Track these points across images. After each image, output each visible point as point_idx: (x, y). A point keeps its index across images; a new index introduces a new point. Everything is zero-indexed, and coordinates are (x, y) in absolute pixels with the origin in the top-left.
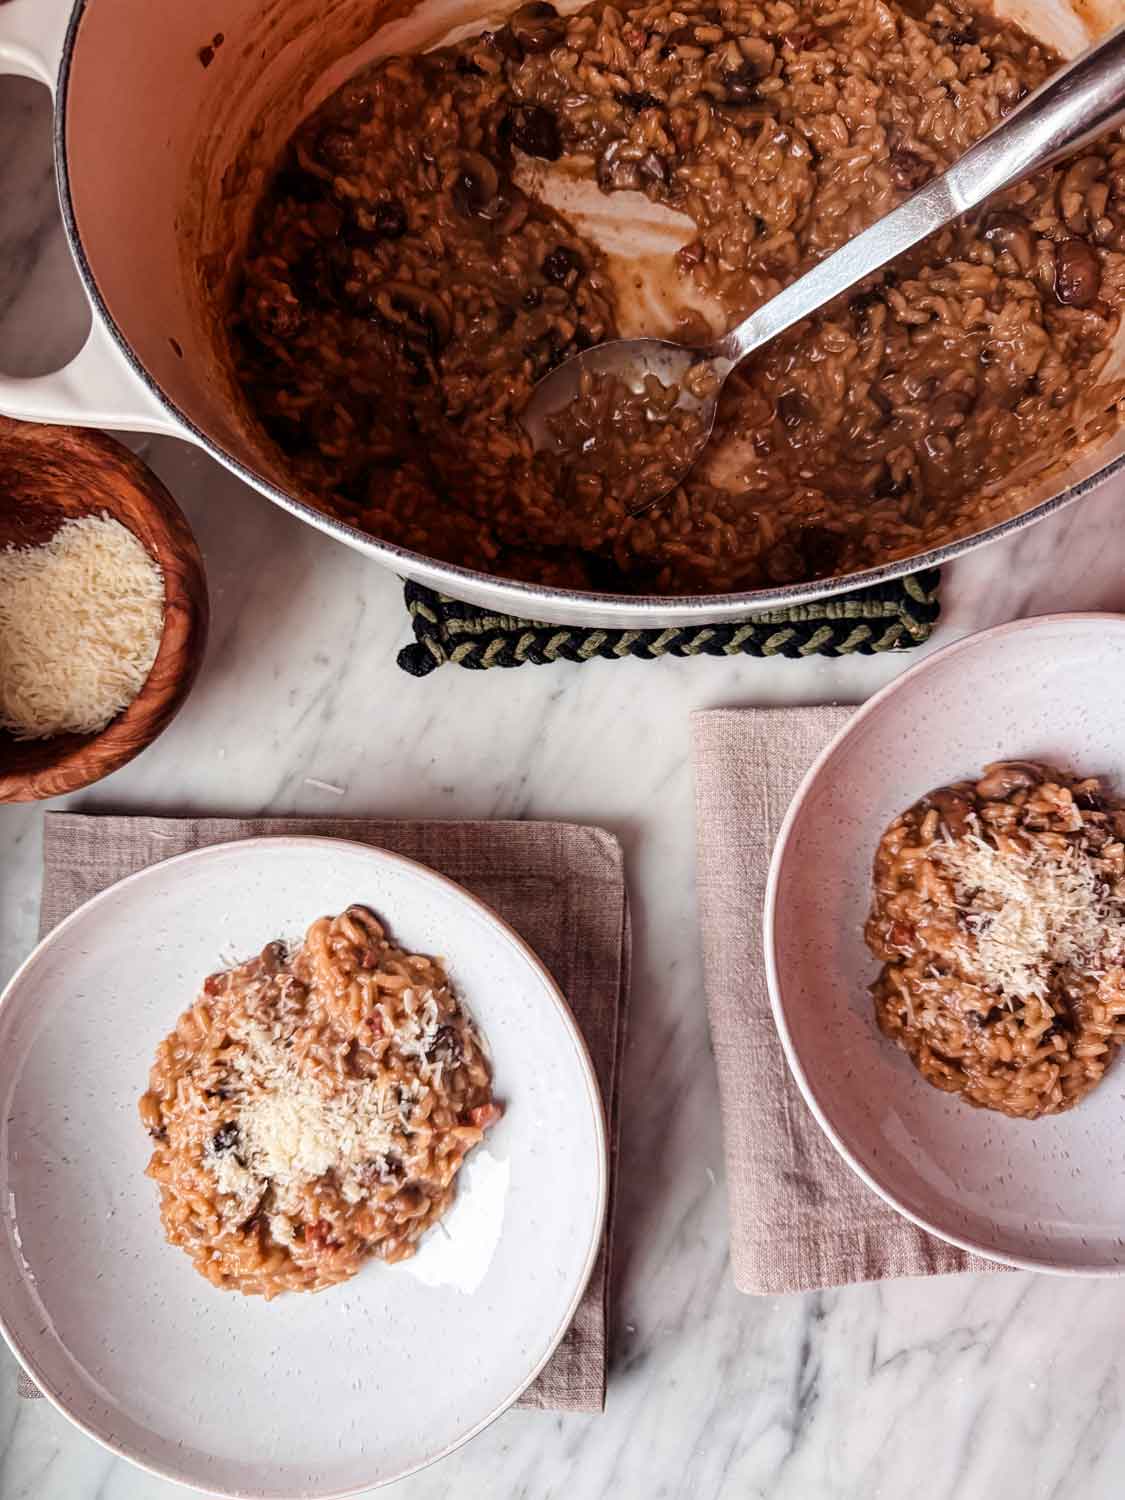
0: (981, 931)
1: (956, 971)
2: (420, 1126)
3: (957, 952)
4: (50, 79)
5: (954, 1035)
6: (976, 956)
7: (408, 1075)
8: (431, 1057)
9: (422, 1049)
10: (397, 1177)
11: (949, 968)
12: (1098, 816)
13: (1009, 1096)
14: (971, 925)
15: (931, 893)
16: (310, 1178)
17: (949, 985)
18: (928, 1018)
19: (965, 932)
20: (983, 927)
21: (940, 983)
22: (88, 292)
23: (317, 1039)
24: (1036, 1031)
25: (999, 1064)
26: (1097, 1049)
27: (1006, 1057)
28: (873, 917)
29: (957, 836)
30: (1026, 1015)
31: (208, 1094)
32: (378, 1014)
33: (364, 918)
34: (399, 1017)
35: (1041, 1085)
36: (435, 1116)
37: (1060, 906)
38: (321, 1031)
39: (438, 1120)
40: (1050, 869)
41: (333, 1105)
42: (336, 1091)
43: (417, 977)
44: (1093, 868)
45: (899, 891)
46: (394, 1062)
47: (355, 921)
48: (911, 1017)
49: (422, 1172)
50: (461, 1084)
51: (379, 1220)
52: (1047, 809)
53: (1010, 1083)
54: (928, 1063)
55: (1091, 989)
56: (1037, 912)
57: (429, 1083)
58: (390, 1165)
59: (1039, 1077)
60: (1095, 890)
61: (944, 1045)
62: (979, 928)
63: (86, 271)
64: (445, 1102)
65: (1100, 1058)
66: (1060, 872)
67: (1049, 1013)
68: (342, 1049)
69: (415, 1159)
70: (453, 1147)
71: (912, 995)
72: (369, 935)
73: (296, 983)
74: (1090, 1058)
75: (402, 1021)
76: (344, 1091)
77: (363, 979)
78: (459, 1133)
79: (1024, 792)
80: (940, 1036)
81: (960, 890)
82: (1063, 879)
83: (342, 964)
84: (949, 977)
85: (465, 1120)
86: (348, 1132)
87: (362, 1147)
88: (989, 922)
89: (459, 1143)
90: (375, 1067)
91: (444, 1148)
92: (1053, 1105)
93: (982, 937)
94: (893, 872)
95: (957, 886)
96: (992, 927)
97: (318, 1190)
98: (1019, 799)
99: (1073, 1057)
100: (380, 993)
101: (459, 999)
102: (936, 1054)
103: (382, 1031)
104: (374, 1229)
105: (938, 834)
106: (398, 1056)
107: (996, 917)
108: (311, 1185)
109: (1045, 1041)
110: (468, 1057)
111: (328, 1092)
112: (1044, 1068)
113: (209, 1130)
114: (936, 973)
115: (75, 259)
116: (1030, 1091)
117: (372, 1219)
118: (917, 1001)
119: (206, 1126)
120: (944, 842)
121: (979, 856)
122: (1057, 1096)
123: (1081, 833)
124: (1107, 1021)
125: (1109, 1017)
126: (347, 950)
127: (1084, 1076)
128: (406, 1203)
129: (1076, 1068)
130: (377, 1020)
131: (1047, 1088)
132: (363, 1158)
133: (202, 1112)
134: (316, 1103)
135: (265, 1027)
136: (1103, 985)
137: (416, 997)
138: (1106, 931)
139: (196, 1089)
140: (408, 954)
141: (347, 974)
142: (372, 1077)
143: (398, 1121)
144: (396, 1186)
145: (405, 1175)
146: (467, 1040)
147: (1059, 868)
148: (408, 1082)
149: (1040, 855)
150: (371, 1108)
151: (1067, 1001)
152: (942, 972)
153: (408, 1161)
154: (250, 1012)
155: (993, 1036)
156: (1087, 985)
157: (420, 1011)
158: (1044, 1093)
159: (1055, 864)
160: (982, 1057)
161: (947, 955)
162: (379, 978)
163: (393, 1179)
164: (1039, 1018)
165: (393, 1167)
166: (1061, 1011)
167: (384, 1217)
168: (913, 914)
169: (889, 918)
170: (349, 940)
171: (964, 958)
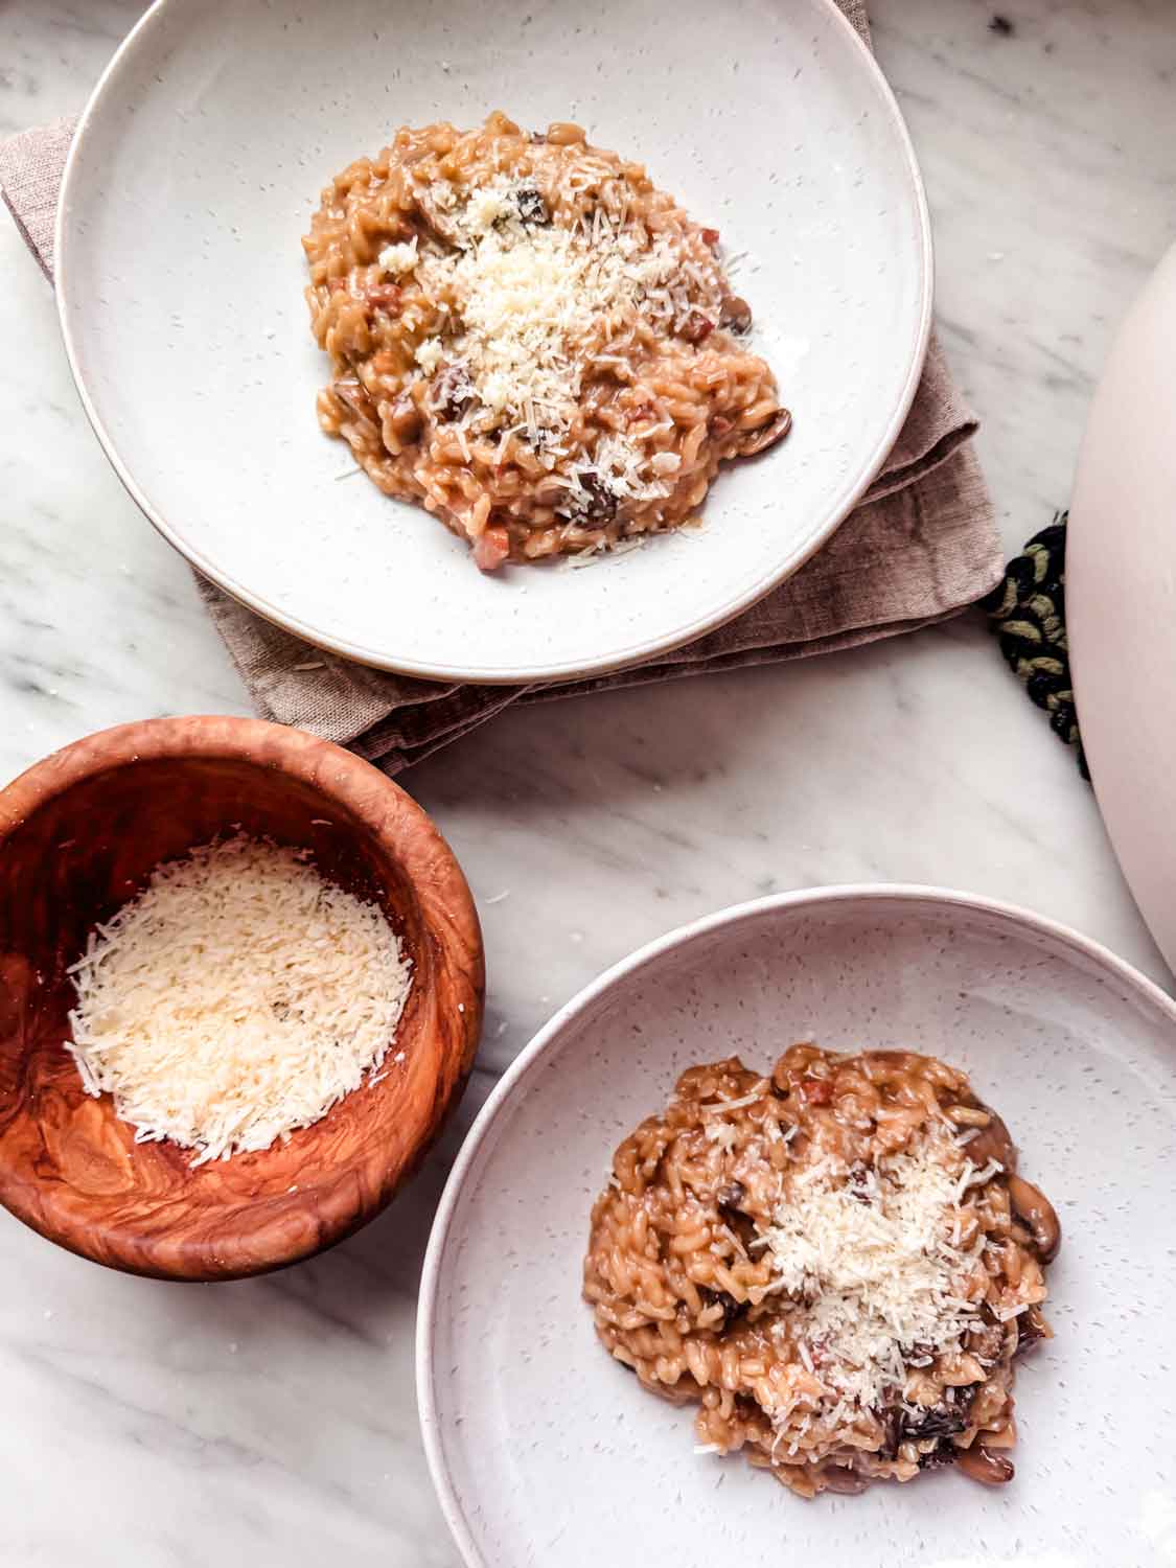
0: (854, 1193)
1: (793, 1163)
2: (508, 449)
3: (821, 1163)
5: (701, 1170)
6: (819, 1190)
7: (574, 447)
8: (588, 481)
9: (601, 469)
10: (442, 411)
11: (797, 1155)
12: (1013, 1340)
13: (624, 1253)
14: (861, 1179)
15: (889, 1124)
16: (462, 299)
17: (776, 1154)
18: (718, 1131)
19: (849, 1172)
20: (861, 1196)
21: (779, 1140)
23: (640, 339)
24: (727, 1280)
25: (665, 1237)
26: (701, 1373)
27: (679, 1244)
28: (828, 1055)
29: (969, 1151)
30: (742, 1266)
31: (593, 194)
32: (659, 419)
33: (773, 430)
34: (649, 447)
35: (646, 1296)
36: (515, 473)
37: (895, 1300)
38: (647, 345)
39: (510, 478)
40: (940, 1284)
41: (556, 340)
42: (572, 349)
43: (685, 485)
44: (947, 1342)
45: (872, 1083)
46: (592, 432)
47: (773, 418)
48: (717, 1109)
49: (443, 445)
50: (540, 517)
51: (389, 382)
52: (1011, 1271)
53: (643, 1254)
54: (657, 1137)
55: (783, 1355)
56: (885, 1269)
57: (555, 472)
58: (460, 405)
59: (657, 1293)
60: (917, 1345)
61: (683, 1158)
62: (858, 1190)
64: (528, 491)
65: (687, 1376)
66: (938, 1297)
67: (756, 1295)
68: (624, 368)
69: (462, 438)
70: (467, 494)
71: (746, 1109)
72: (748, 433)
73: (707, 328)
74: (686, 1362)
75: (643, 448)
76: (571, 358)
77: (703, 412)
78: (484, 504)
79: (1028, 1238)
80: (695, 1150)
81: (894, 1164)
82: (928, 1301)
83: (727, 387)
84: (788, 1154)
85: (497, 517)
86: (516, 352)
87: (494, 368)
88: (867, 1203)
89: (471, 503)
90: (592, 404)
91: (465, 481)
92: (614, 1318)
93: (844, 1194)
94: (895, 1073)
95: (901, 1157)
96: (860, 1207)
97: (444, 308)
98: (1018, 1232)
99: (684, 1338)
100: (682, 428)
101: (641, 541)
102: (670, 1147)
103: (638, 419)
104: (378, 373)
105: (962, 1127)
106: (597, 438)
107: (875, 1211)
108: (452, 301)
109: (707, 1294)
110: (571, 533)
111: (572, 339)
112: (671, 1300)
113: (548, 187)
114: (789, 1136)
116: (637, 1282)
117: (391, 372)
118: (740, 1116)
119: (555, 184)
120: (955, 1135)
121: (946, 1186)
122: (631, 1321)
123: (989, 1319)
124: (744, 1378)
125: (750, 1383)
126: (740, 399)
127: (657, 1356)
128: (402, 418)
129: (673, 1344)
130: (652, 415)
131: (642, 1306)
132: (478, 370)
133: (574, 183)
134: (564, 319)
135: (664, 281)
136: (794, 1370)
137: (665, 476)
138: (863, 1367)
139: (605, 179)
140: (711, 482)
141: (712, 392)
142: (579, 400)
143: (518, 421)
144: (430, 408)
145: (441, 422)
146: (592, 536)
147: (944, 1294)
148: (565, 444)
149: (958, 1266)
150: (542, 389)
151: (766, 1320)
152: (791, 1143)
153: (459, 428)
154: (686, 264)
155: (708, 1224)
156: (787, 1347)
157: (647, 477)
158: (634, 1304)
159: (946, 1289)
160: (674, 1212)
161: (815, 1150)
162: (699, 433)
163: (442, 404)
164: (745, 1284)
165: (456, 409)
166: (755, 1313)
167: (392, 389)
168: (849, 1105)
169: (834, 1075)
170: (752, 405)
171: (814, 1172)
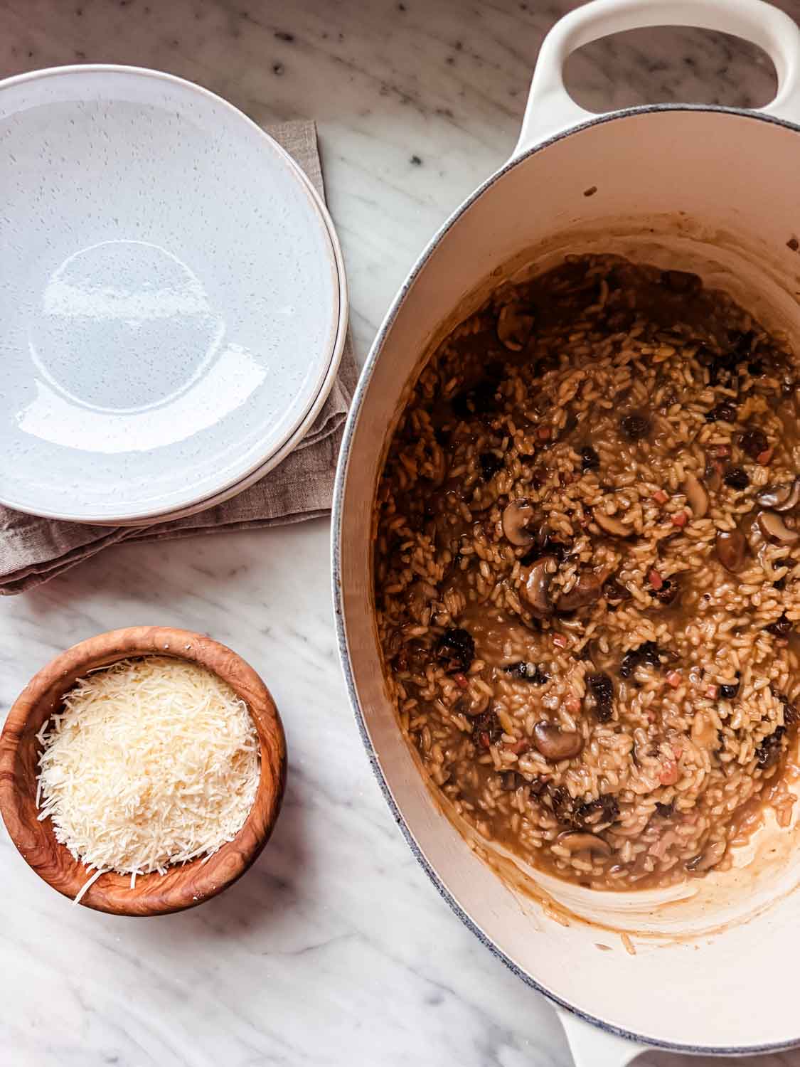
4: (767, 110)
22: (614, 112)
63: (629, 114)
115: (638, 108)
